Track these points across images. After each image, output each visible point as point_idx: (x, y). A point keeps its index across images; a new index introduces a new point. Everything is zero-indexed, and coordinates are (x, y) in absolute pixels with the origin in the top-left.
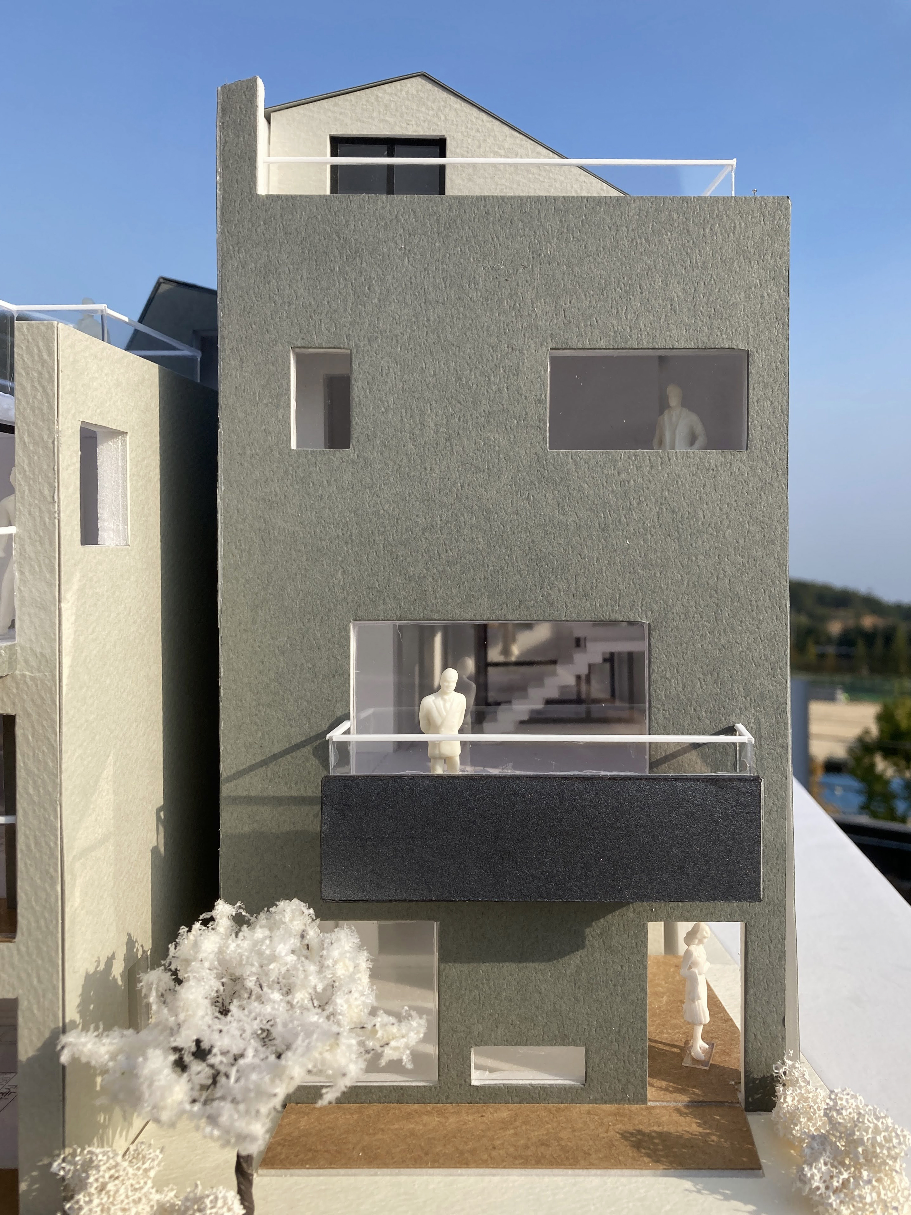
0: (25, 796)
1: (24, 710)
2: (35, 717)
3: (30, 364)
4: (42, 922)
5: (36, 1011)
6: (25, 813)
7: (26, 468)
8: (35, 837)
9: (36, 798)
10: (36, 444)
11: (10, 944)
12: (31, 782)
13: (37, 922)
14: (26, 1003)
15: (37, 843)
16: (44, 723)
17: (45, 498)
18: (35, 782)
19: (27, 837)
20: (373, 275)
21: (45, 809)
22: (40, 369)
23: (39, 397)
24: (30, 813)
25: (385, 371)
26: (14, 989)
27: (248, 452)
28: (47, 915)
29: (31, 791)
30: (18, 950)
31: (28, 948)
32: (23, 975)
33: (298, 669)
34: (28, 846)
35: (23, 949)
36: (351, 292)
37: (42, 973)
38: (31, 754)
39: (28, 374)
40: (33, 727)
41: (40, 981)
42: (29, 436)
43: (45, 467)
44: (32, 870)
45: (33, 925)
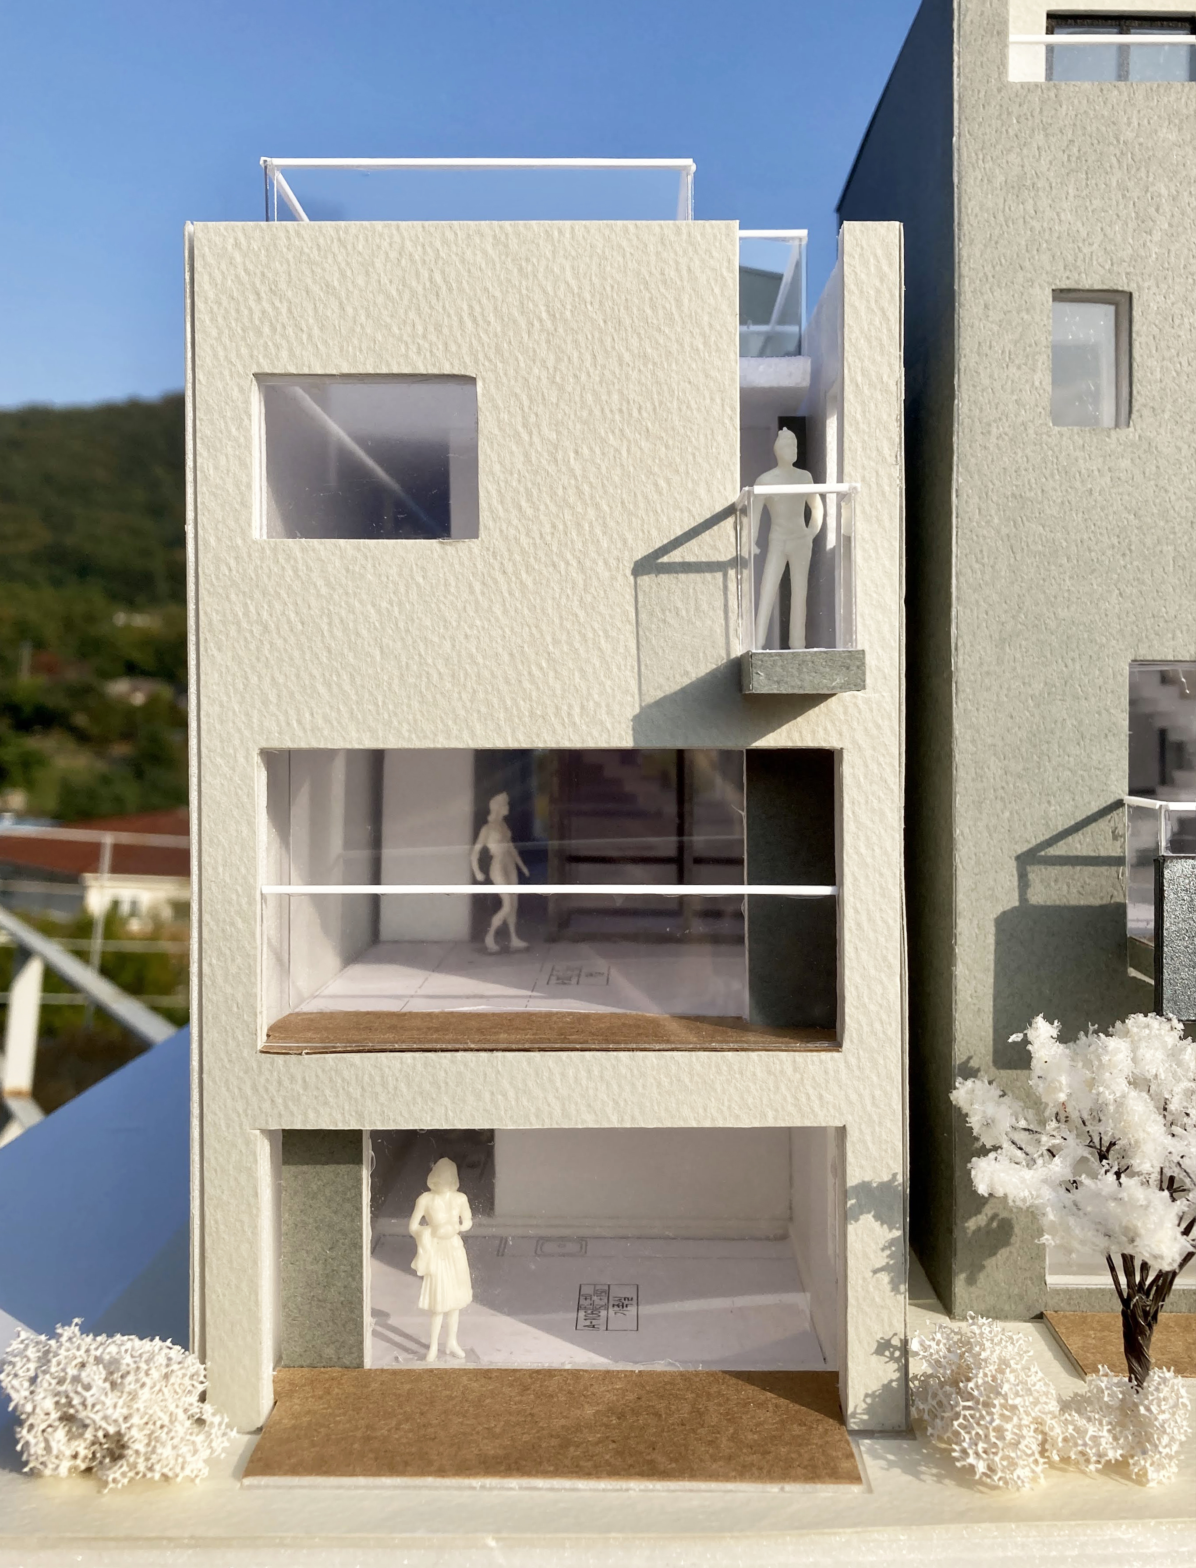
0: (855, 856)
1: (854, 742)
2: (869, 753)
3: (863, 276)
4: (877, 1026)
5: (870, 1145)
6: (856, 879)
7: (858, 416)
8: (868, 910)
9: (869, 860)
10: (871, 385)
11: (835, 1054)
12: (862, 838)
13: (871, 1025)
14: (857, 1134)
15: (870, 919)
16: (881, 759)
17: (884, 460)
18: (868, 838)
19: (857, 911)
20: (1164, 191)
21: (881, 875)
22: (878, 284)
23: (877, 323)
24: (862, 880)
25: (1177, 322)
26: (842, 1114)
27: (994, 430)
28: (884, 1017)
29: (863, 850)
30: (846, 1062)
31: (859, 1058)
32: (854, 1097)
33: (1059, 725)
34: (859, 925)
35: (853, 1061)
36: (1133, 215)
37: (878, 1093)
38: (862, 801)
39: (862, 292)
40: (866, 766)
41: (874, 1104)
42: (863, 375)
43: (885, 417)
44: (864, 956)
45: (866, 1029)
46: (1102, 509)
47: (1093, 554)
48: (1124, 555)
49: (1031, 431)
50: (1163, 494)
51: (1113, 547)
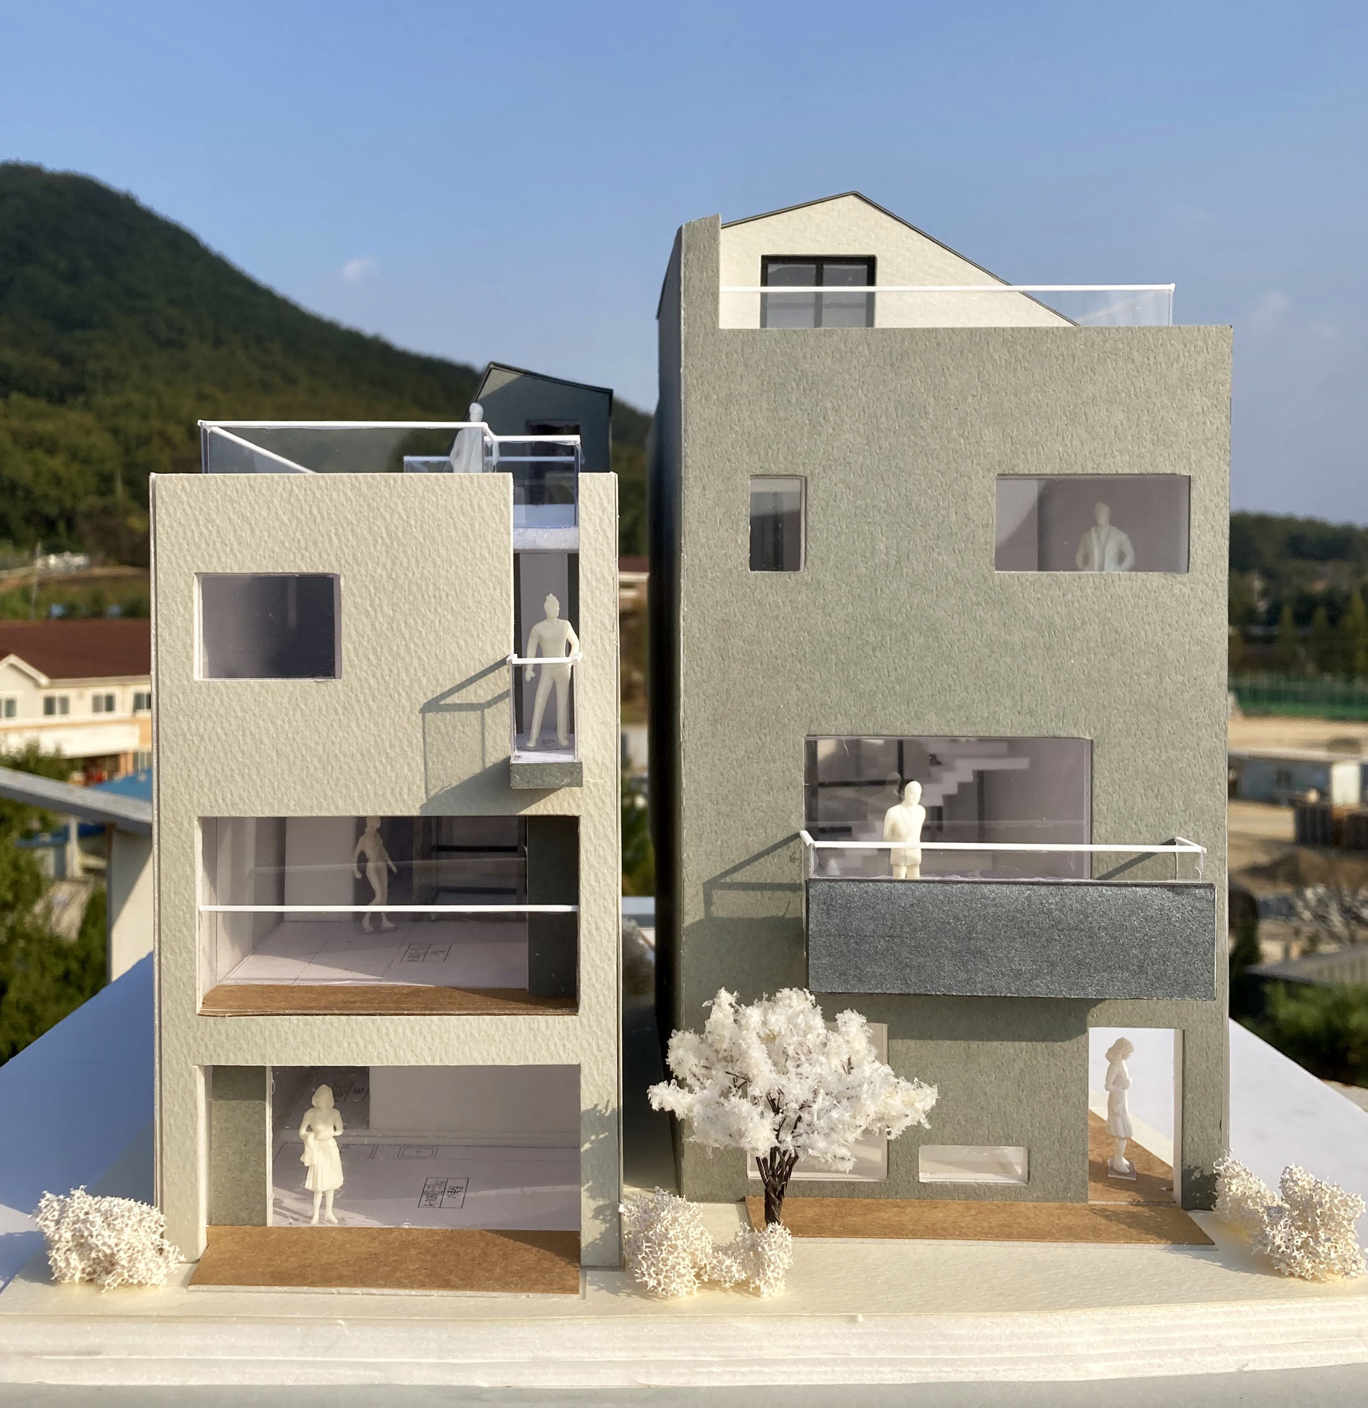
0: (588, 887)
1: (588, 812)
2: (597, 819)
3: (592, 510)
4: (601, 998)
5: (596, 1077)
6: (588, 901)
7: (589, 601)
8: (596, 923)
9: (597, 889)
10: (597, 580)
11: (574, 1017)
12: (592, 875)
13: (597, 997)
14: (587, 1069)
15: (597, 928)
16: (605, 823)
17: (606, 628)
18: (596, 874)
19: (588, 923)
20: (829, 405)
21: (604, 899)
22: (601, 513)
23: (600, 540)
24: (592, 902)
25: (839, 497)
26: (577, 1056)
27: (709, 575)
28: (606, 993)
29: (593, 882)
30: (581, 1022)
31: (589, 1020)
32: (586, 1045)
33: (755, 781)
34: (590, 932)
35: (585, 1021)
36: (808, 422)
37: (601, 1042)
38: (593, 851)
39: (590, 520)
40: (595, 827)
41: (599, 1050)
42: (591, 573)
43: (606, 601)
44: (593, 952)
45: (594, 1001)
46: (785, 629)
47: (779, 661)
48: (800, 662)
49: (735, 575)
50: (828, 618)
51: (793, 655)
